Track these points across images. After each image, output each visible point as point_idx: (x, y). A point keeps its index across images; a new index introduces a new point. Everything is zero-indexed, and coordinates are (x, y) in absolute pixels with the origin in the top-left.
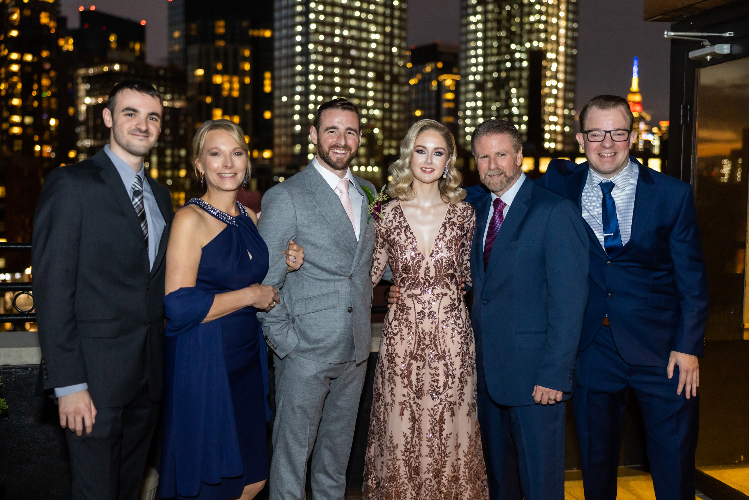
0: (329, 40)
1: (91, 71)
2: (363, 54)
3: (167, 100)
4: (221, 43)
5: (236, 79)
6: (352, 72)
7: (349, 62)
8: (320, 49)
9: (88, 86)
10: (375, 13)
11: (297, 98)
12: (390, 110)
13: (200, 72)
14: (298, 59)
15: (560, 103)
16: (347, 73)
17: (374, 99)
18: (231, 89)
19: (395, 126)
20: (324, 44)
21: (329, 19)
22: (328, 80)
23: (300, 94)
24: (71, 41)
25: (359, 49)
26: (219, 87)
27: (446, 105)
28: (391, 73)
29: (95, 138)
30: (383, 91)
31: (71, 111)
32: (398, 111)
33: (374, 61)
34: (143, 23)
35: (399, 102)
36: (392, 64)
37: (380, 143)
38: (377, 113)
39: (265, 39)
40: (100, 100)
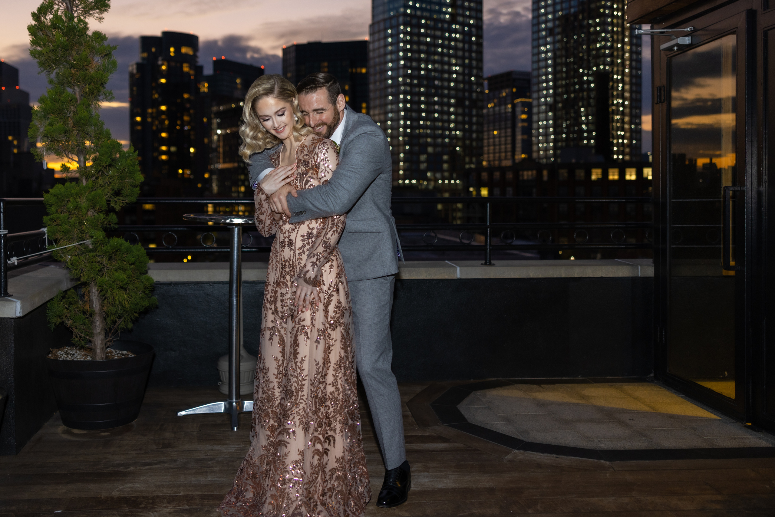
0: (416, 73)
1: (222, 108)
2: (446, 84)
6: (436, 99)
7: (432, 91)
8: (408, 81)
9: (219, 120)
10: (455, 48)
11: (389, 123)
12: (470, 131)
14: (390, 90)
15: (627, 119)
16: (432, 101)
17: (455, 121)
19: (474, 144)
20: (411, 76)
21: (416, 56)
22: (415, 107)
23: (392, 120)
24: (207, 84)
25: (442, 79)
27: (520, 125)
28: (470, 99)
30: (464, 115)
31: (206, 140)
32: (477, 131)
33: (455, 88)
34: (263, 67)
35: (478, 123)
36: (471, 91)
37: (461, 159)
38: (458, 133)
39: (361, 74)
40: (229, 131)
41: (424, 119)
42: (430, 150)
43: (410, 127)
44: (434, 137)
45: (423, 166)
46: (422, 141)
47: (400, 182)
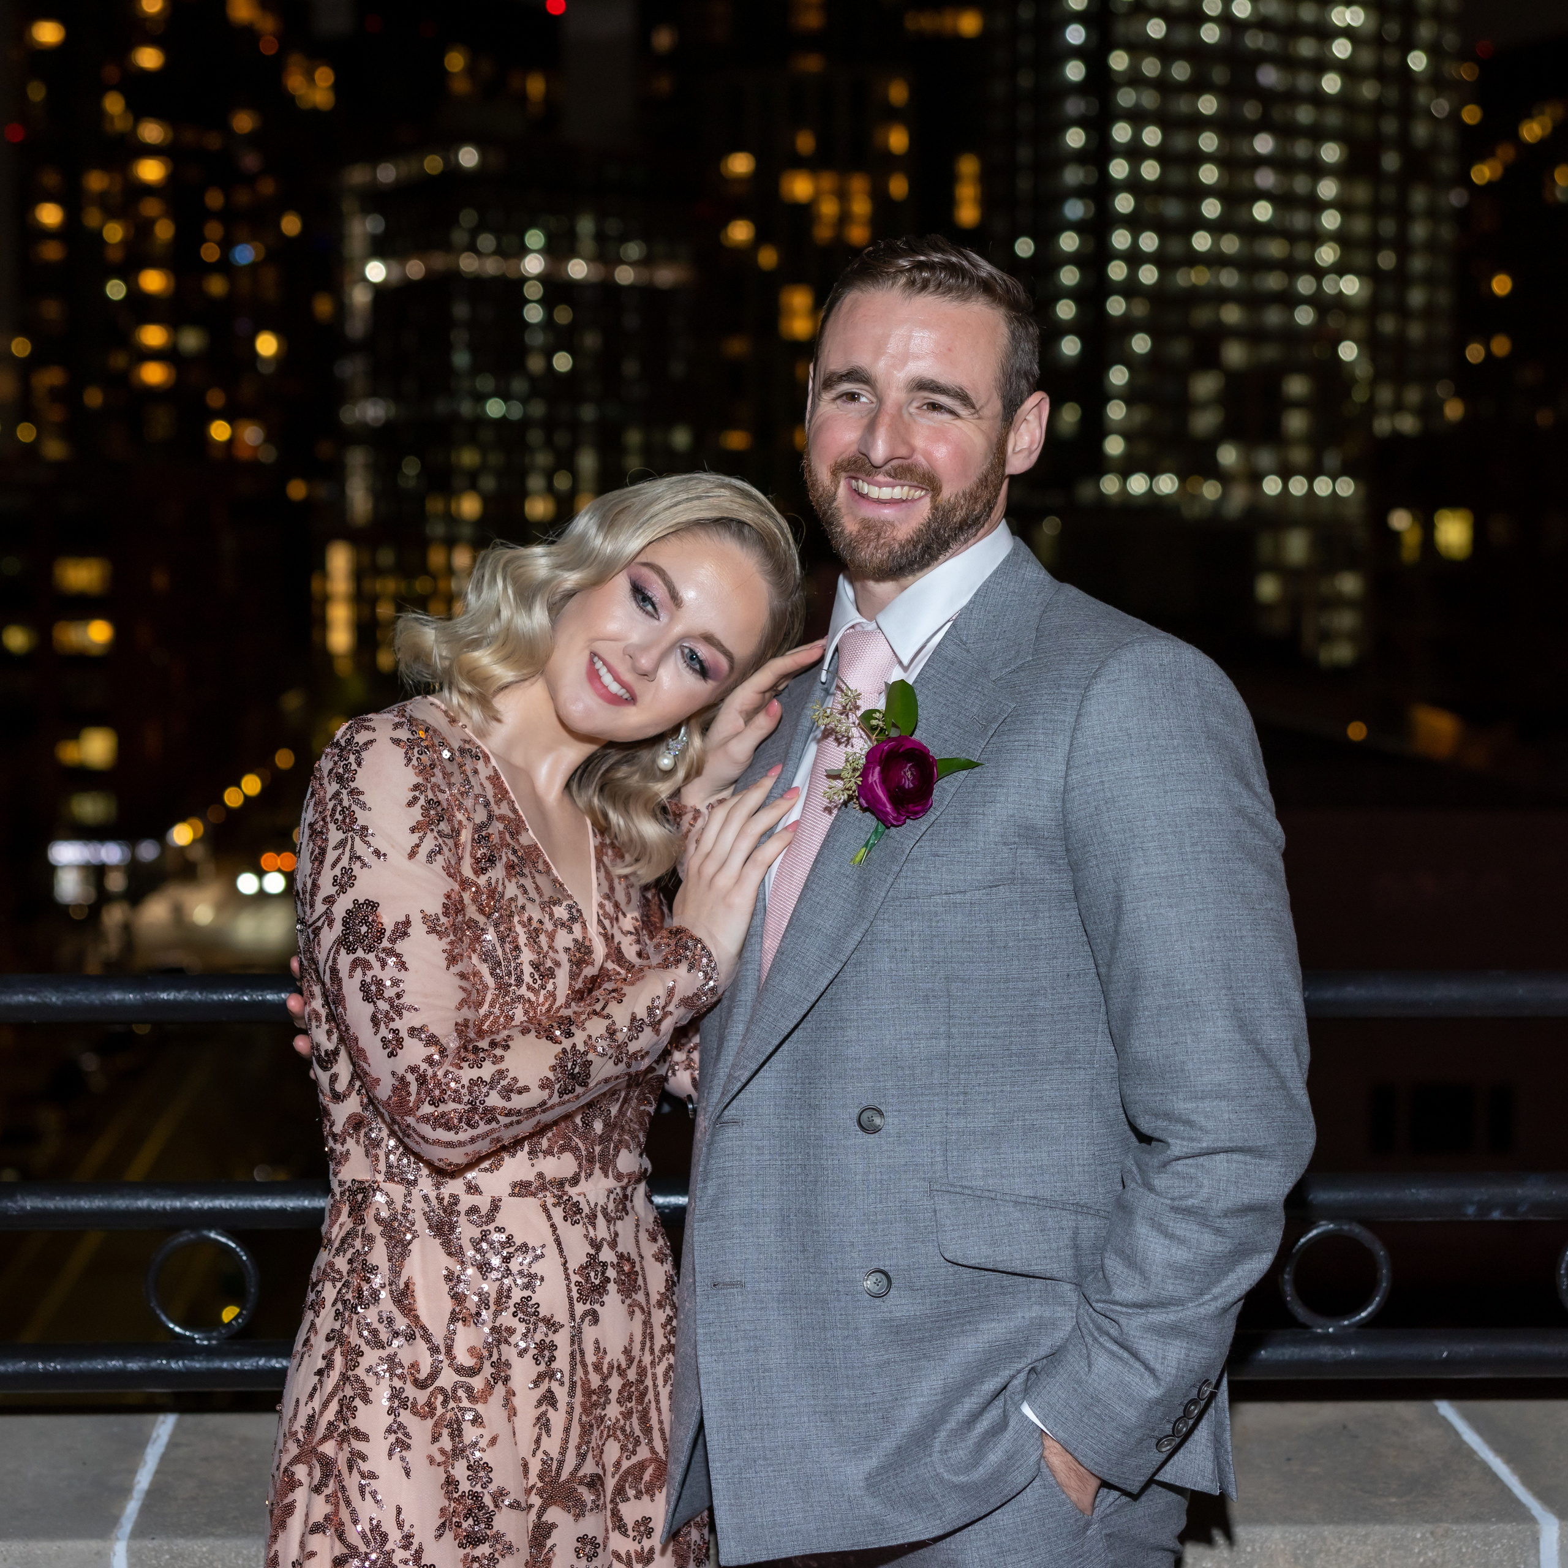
0: (1182, 36)
1: (387, 173)
2: (1303, 82)
3: (631, 264)
4: (811, 64)
5: (859, 185)
6: (1264, 144)
7: (1251, 111)
8: (1151, 67)
9: (376, 224)
11: (1069, 242)
12: (1401, 278)
13: (740, 164)
14: (1074, 106)
16: (1245, 149)
17: (1341, 238)
18: (844, 219)
19: (1416, 331)
20: (1164, 51)
22: (1177, 177)
23: (1078, 227)
24: (324, 77)
25: (1288, 62)
26: (805, 212)
28: (1403, 142)
29: (395, 395)
30: (1376, 210)
31: (323, 307)
32: (1429, 280)
33: (1343, 101)
35: (1431, 246)
36: (1407, 111)
37: (1359, 395)
38: (1350, 286)
39: (959, 41)
40: (415, 269)
41: (1216, 228)
42: (1234, 354)
43: (1158, 259)
44: (1253, 300)
45: (1205, 422)
46: (1202, 316)
47: (1110, 485)
